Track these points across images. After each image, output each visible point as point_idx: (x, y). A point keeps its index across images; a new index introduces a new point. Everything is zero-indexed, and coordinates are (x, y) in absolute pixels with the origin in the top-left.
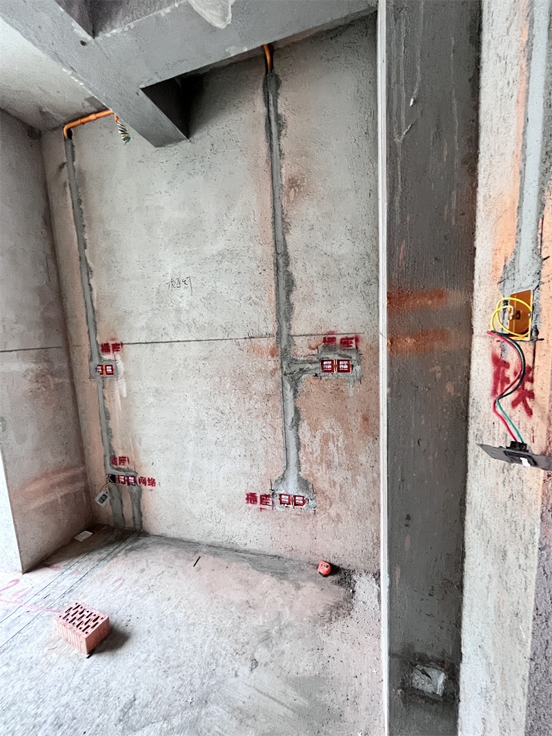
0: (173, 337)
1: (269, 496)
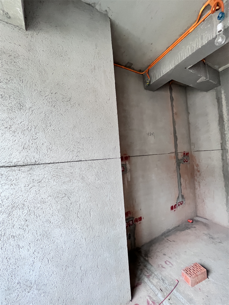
1: (176, 205)
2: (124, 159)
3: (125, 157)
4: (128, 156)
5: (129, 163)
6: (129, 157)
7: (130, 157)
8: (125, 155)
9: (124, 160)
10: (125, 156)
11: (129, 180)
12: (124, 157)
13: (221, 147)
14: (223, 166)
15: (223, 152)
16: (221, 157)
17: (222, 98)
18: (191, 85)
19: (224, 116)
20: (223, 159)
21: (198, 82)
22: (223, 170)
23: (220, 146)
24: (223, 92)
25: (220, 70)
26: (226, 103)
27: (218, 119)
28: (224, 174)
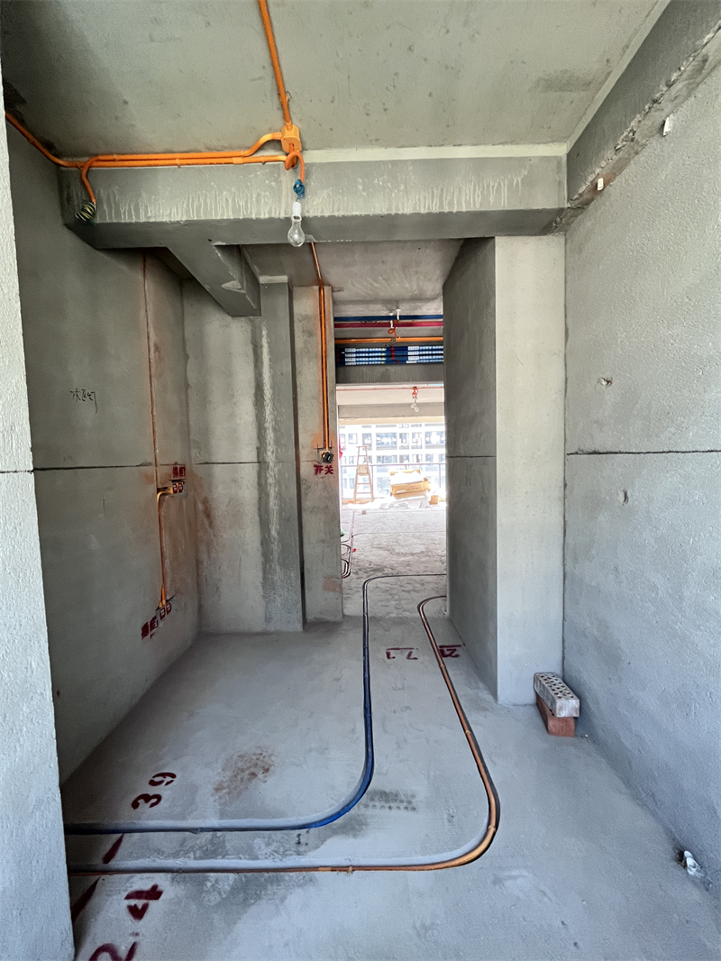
1: (155, 618)
13: (258, 456)
14: (260, 499)
15: (260, 468)
16: (256, 480)
17: (262, 346)
18: (207, 287)
19: (266, 388)
20: (259, 484)
21: (223, 286)
22: (259, 509)
23: (256, 455)
24: (264, 333)
25: (263, 279)
26: (270, 360)
27: (253, 391)
28: (260, 516)
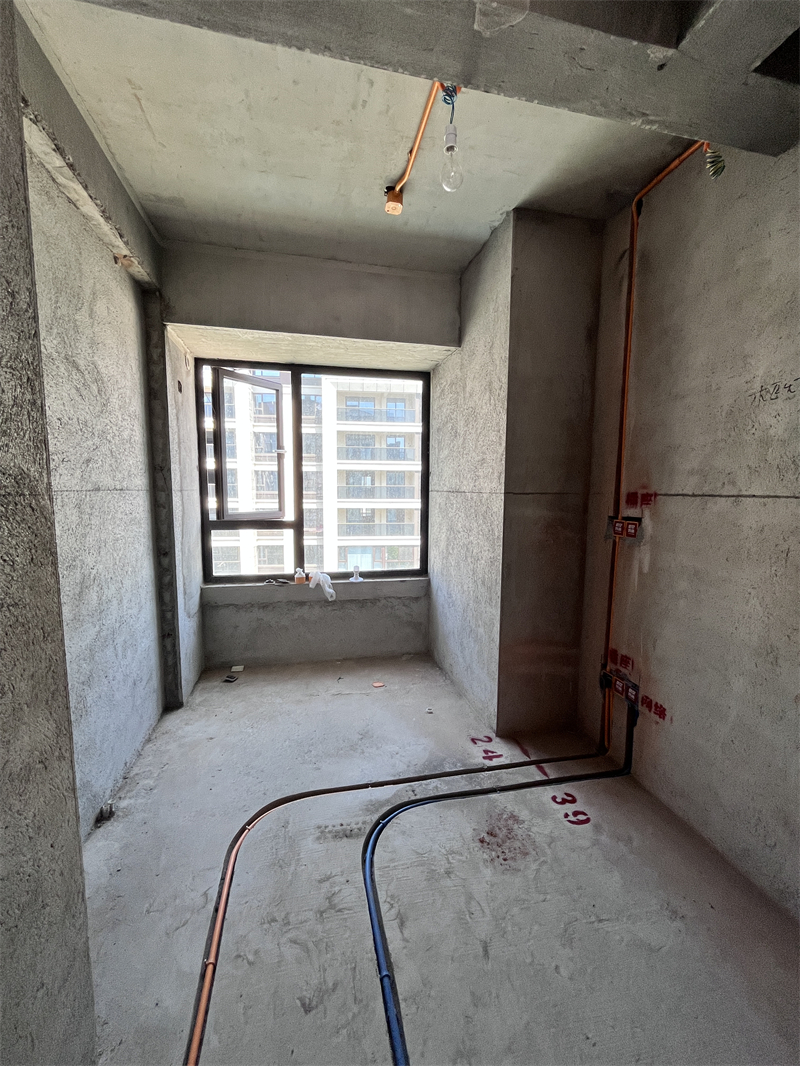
0: (744, 489)
2: (639, 501)
3: (643, 495)
4: (651, 491)
5: (654, 515)
6: (656, 495)
7: (658, 498)
8: (644, 487)
9: (639, 504)
10: (645, 491)
11: (646, 569)
12: (639, 496)
